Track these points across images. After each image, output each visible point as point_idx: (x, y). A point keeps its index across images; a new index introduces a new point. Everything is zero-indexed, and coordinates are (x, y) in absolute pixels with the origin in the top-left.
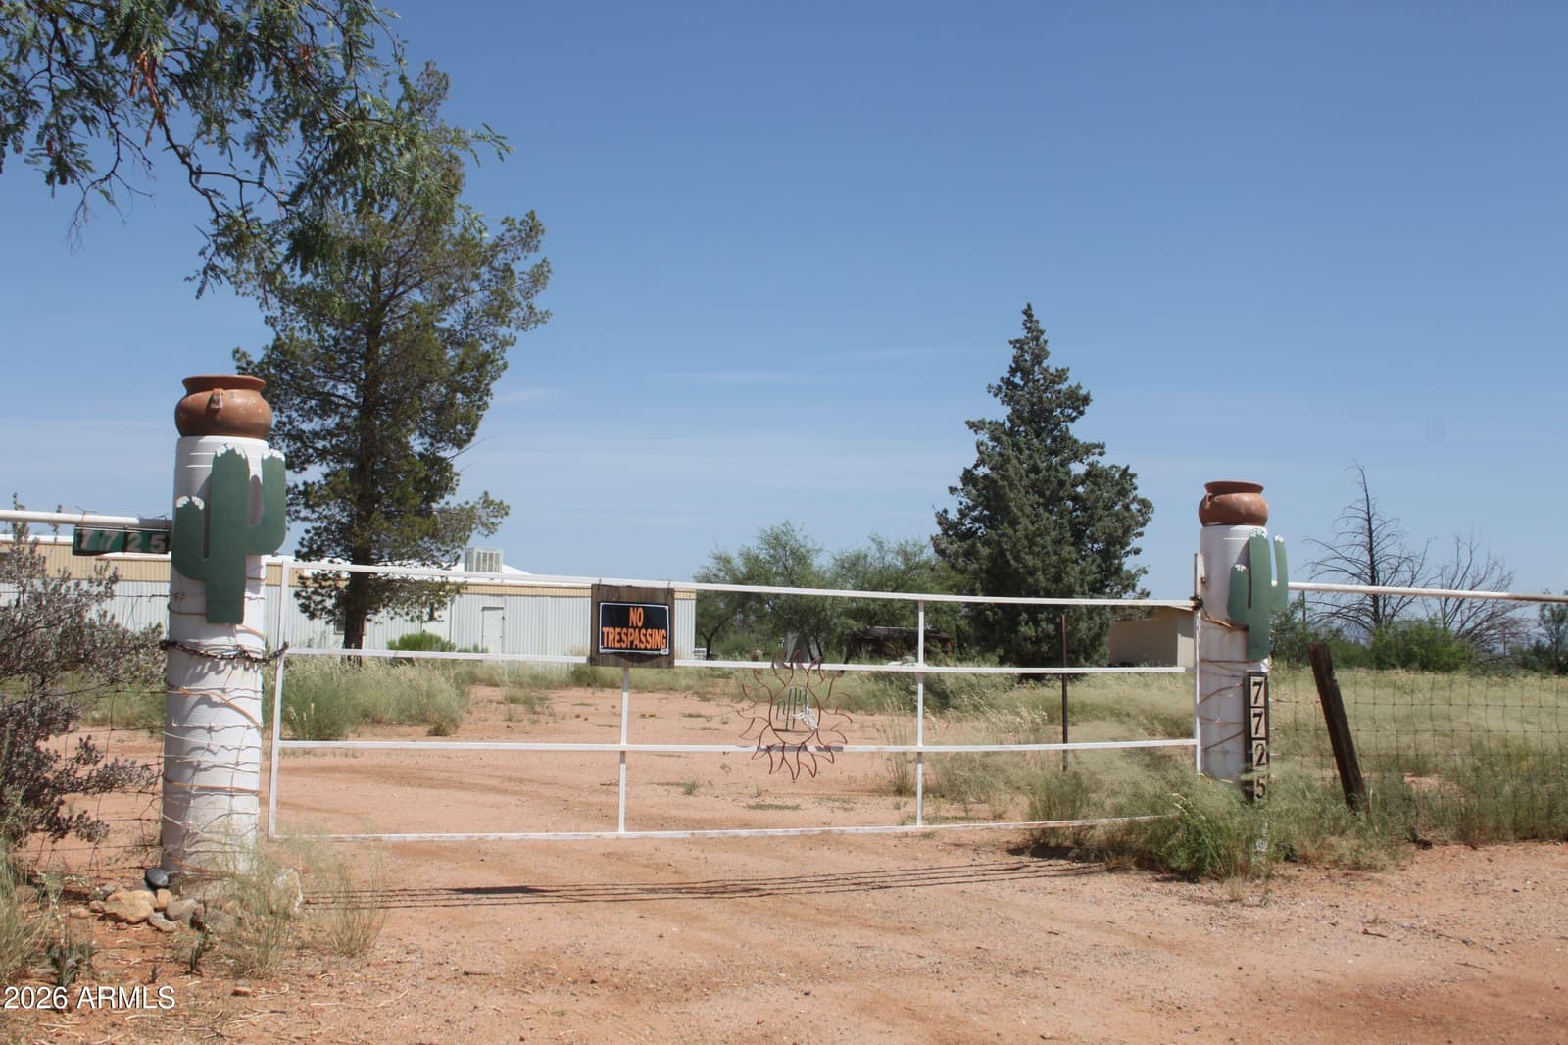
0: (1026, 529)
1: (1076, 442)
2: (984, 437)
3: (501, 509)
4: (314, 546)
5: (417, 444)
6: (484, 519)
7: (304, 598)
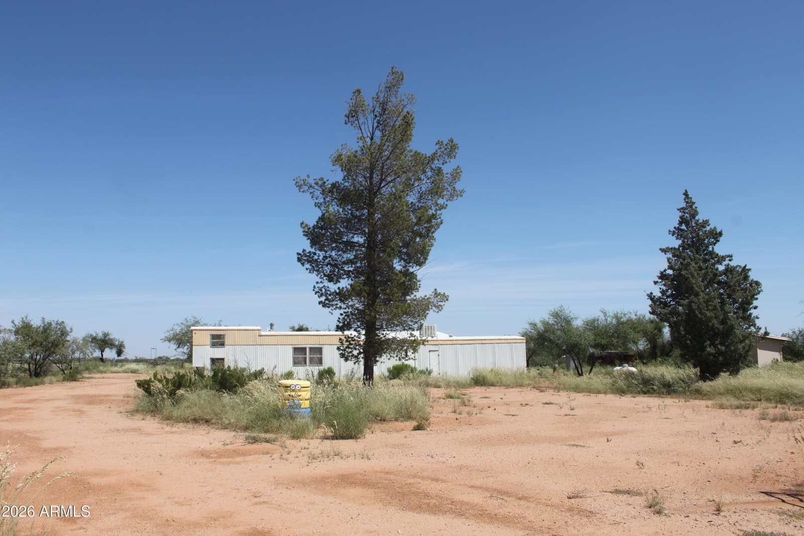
0: (704, 298)
1: (717, 254)
2: (670, 255)
3: (445, 298)
4: (346, 322)
5: (398, 266)
6: (435, 303)
7: (342, 350)
